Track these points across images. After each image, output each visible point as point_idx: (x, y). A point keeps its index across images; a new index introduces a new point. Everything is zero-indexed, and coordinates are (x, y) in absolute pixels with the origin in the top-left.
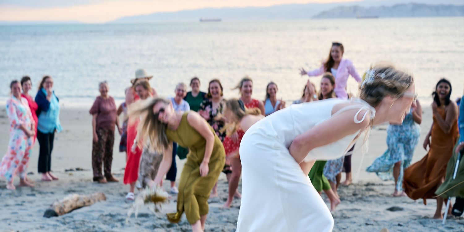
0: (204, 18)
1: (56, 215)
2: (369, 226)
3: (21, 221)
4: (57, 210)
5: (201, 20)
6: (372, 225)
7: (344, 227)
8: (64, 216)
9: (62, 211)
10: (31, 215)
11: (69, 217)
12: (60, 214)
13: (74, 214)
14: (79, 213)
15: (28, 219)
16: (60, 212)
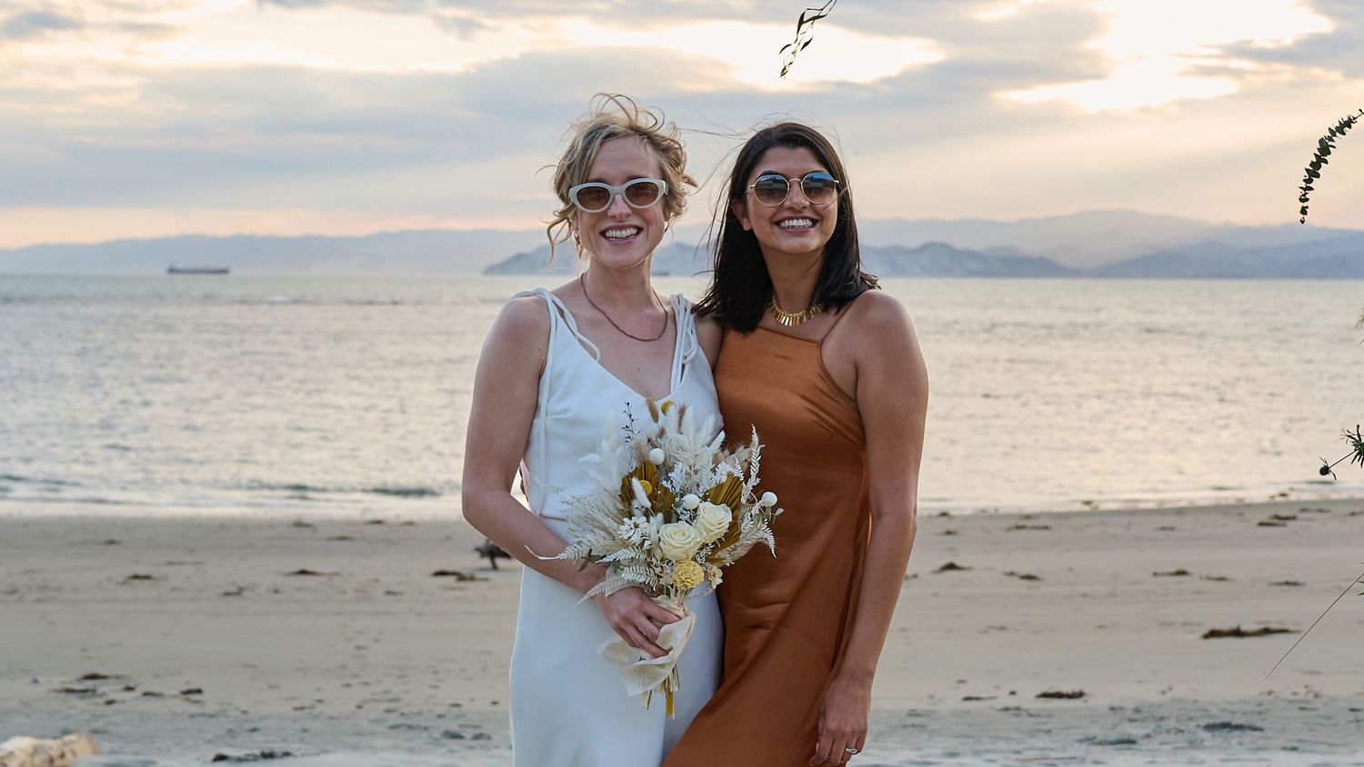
0: (180, 265)
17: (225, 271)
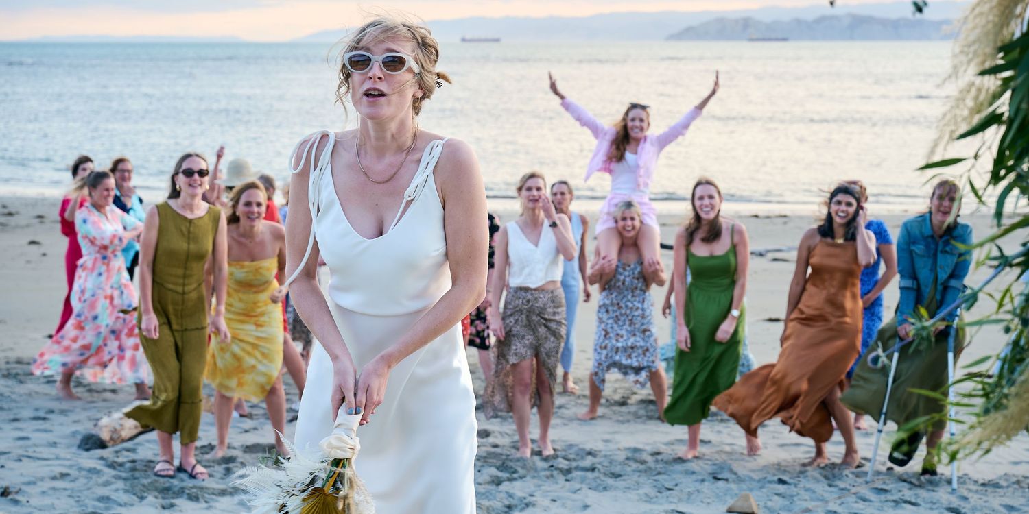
0: (468, 37)
1: (102, 445)
2: (721, 483)
3: (29, 457)
4: (105, 436)
5: (464, 40)
6: (727, 480)
7: (668, 485)
8: (117, 448)
9: (115, 436)
10: (54, 444)
11: (128, 450)
12: (112, 443)
13: (138, 444)
14: (148, 441)
15: (46, 452)
16: (111, 439)
17: (497, 40)
